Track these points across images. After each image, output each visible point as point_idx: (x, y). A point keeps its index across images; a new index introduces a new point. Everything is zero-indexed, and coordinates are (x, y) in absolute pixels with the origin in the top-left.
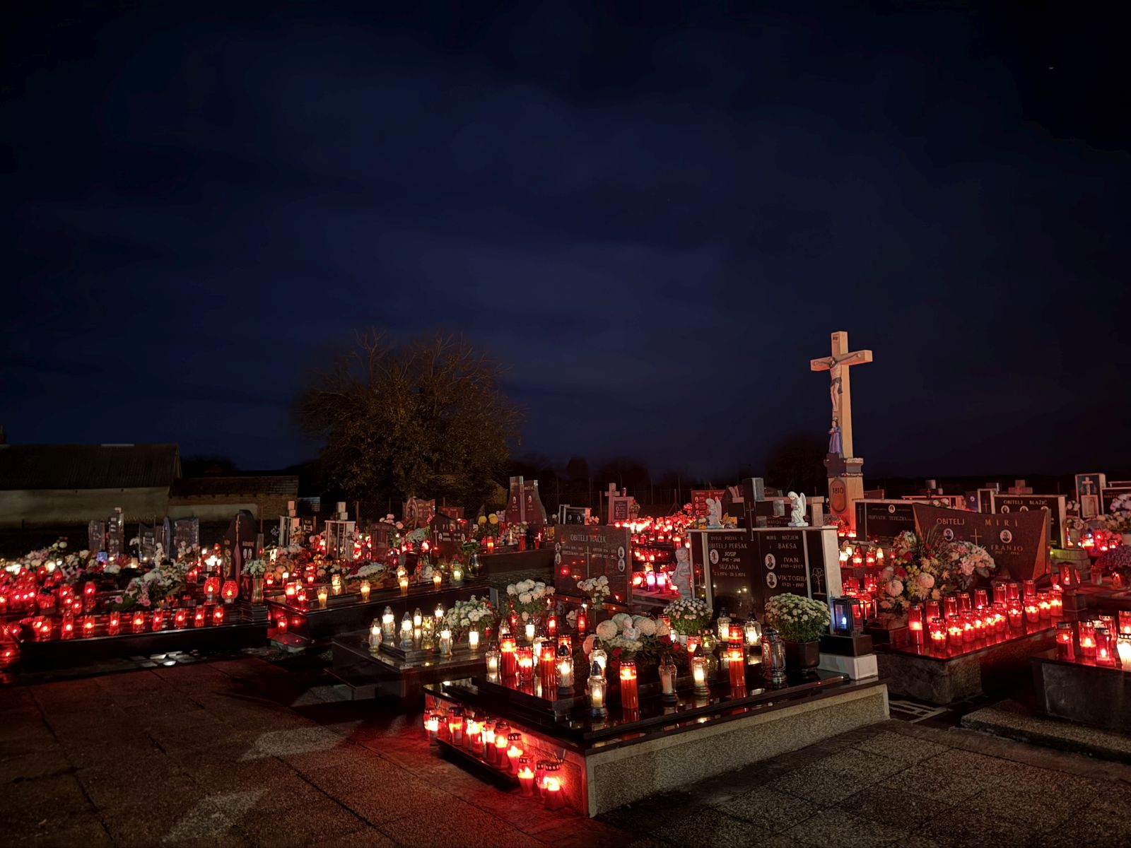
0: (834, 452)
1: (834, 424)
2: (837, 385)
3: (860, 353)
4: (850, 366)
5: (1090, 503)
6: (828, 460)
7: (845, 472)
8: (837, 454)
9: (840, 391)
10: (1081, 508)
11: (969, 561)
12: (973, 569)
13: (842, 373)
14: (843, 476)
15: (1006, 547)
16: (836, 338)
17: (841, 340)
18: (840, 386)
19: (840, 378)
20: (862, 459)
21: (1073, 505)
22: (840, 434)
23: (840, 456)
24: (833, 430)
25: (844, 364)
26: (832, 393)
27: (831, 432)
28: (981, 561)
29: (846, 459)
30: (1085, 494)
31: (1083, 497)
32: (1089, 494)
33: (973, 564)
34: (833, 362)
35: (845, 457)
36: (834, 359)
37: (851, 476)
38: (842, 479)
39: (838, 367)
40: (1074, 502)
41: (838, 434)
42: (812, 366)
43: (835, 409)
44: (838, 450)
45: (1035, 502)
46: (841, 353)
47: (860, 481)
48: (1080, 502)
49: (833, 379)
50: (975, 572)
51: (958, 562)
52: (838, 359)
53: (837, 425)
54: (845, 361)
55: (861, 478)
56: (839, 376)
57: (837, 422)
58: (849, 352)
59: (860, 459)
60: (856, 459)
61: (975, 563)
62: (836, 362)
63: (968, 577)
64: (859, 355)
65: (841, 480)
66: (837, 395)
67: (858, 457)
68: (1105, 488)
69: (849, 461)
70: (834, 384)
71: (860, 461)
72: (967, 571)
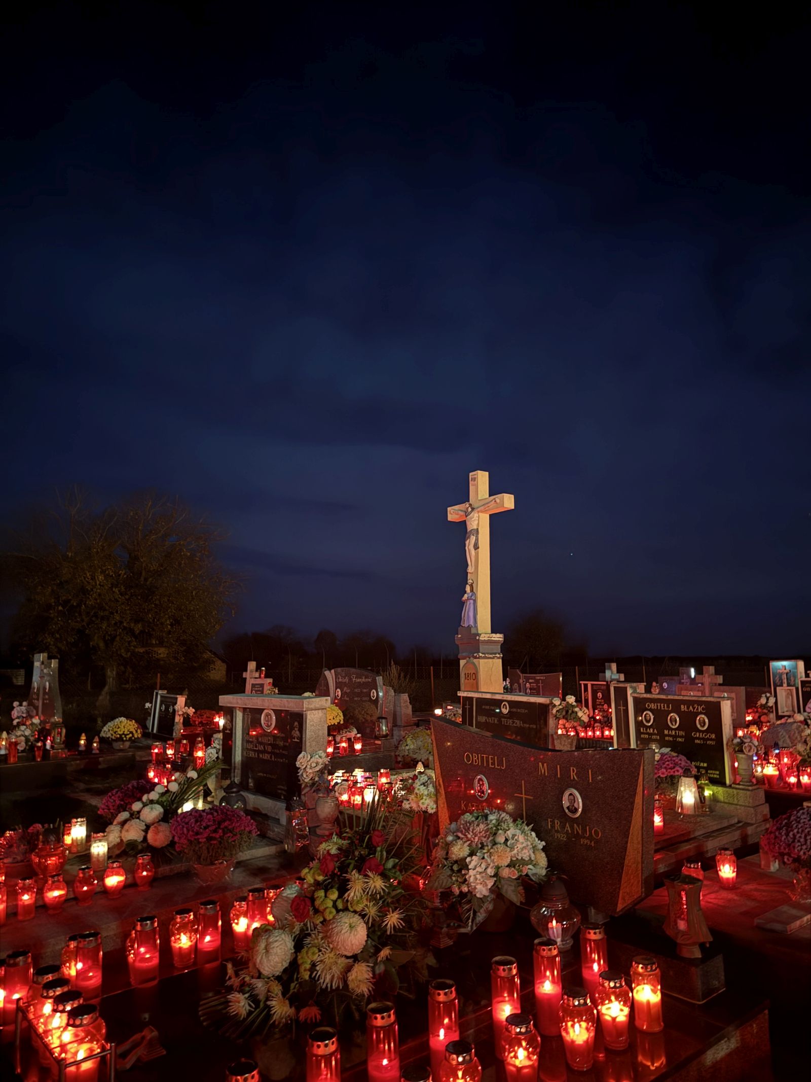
0: (466, 625)
1: (468, 588)
2: (473, 539)
3: (498, 497)
4: (491, 516)
5: (787, 697)
6: (460, 636)
7: (478, 652)
8: (469, 627)
9: (476, 547)
10: (776, 703)
11: (483, 866)
12: (490, 884)
13: (480, 523)
14: (476, 658)
15: (572, 827)
16: (474, 479)
17: (481, 481)
18: (477, 540)
19: (477, 529)
20: (501, 636)
21: (768, 699)
22: (475, 601)
23: (473, 631)
24: (466, 596)
25: (482, 512)
26: (466, 548)
27: (464, 599)
28: (511, 865)
29: (479, 635)
30: (781, 685)
31: (778, 688)
32: (785, 685)
33: (491, 871)
34: (470, 509)
35: (479, 632)
36: (470, 505)
37: (485, 658)
38: (475, 661)
39: (475, 515)
40: (768, 695)
41: (472, 601)
42: (449, 515)
43: (470, 569)
44: (472, 623)
45: (688, 708)
46: (479, 499)
47: (497, 664)
48: (776, 696)
49: (469, 530)
50: (496, 890)
51: (462, 865)
52: (475, 506)
53: (472, 590)
54: (482, 508)
55: (501, 660)
56: (475, 527)
57: (471, 586)
58: (490, 496)
59: (498, 635)
60: (494, 635)
61: (498, 868)
62: (473, 509)
63: (482, 900)
64: (498, 501)
65: (474, 663)
66: (473, 552)
67: (496, 633)
68: (804, 679)
69: (483, 638)
70: (469, 537)
71: (499, 637)
72: (479, 887)
